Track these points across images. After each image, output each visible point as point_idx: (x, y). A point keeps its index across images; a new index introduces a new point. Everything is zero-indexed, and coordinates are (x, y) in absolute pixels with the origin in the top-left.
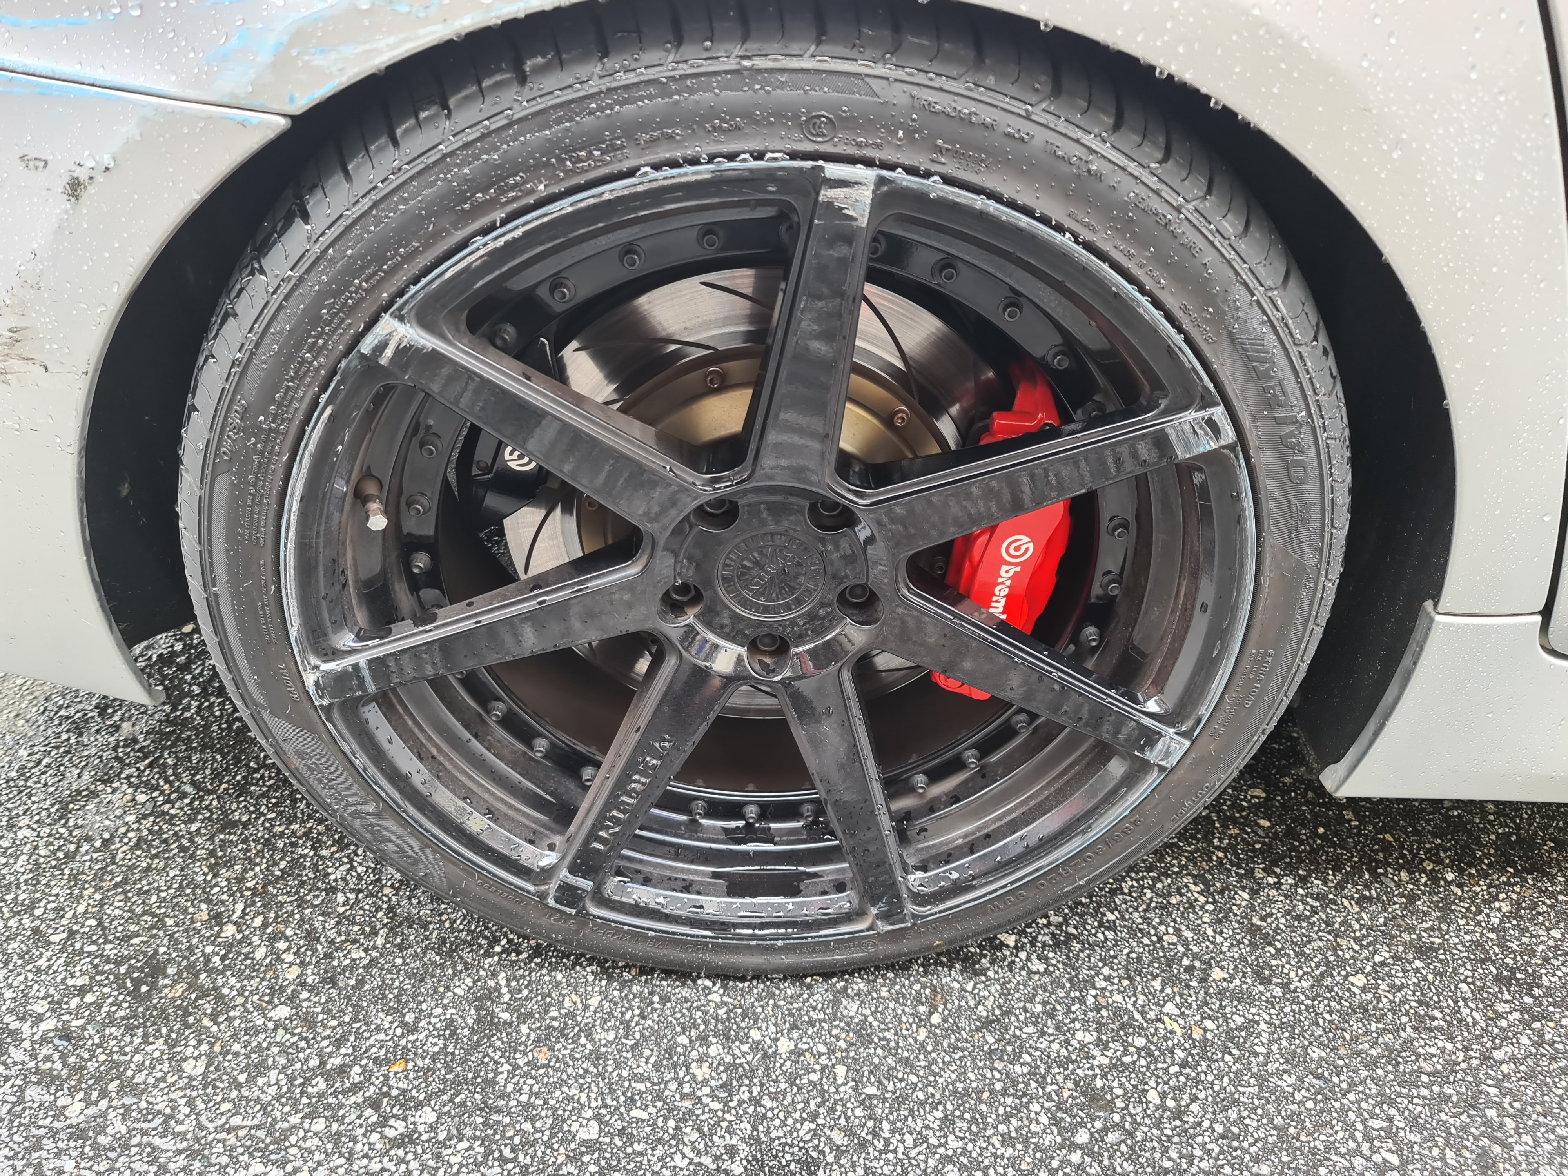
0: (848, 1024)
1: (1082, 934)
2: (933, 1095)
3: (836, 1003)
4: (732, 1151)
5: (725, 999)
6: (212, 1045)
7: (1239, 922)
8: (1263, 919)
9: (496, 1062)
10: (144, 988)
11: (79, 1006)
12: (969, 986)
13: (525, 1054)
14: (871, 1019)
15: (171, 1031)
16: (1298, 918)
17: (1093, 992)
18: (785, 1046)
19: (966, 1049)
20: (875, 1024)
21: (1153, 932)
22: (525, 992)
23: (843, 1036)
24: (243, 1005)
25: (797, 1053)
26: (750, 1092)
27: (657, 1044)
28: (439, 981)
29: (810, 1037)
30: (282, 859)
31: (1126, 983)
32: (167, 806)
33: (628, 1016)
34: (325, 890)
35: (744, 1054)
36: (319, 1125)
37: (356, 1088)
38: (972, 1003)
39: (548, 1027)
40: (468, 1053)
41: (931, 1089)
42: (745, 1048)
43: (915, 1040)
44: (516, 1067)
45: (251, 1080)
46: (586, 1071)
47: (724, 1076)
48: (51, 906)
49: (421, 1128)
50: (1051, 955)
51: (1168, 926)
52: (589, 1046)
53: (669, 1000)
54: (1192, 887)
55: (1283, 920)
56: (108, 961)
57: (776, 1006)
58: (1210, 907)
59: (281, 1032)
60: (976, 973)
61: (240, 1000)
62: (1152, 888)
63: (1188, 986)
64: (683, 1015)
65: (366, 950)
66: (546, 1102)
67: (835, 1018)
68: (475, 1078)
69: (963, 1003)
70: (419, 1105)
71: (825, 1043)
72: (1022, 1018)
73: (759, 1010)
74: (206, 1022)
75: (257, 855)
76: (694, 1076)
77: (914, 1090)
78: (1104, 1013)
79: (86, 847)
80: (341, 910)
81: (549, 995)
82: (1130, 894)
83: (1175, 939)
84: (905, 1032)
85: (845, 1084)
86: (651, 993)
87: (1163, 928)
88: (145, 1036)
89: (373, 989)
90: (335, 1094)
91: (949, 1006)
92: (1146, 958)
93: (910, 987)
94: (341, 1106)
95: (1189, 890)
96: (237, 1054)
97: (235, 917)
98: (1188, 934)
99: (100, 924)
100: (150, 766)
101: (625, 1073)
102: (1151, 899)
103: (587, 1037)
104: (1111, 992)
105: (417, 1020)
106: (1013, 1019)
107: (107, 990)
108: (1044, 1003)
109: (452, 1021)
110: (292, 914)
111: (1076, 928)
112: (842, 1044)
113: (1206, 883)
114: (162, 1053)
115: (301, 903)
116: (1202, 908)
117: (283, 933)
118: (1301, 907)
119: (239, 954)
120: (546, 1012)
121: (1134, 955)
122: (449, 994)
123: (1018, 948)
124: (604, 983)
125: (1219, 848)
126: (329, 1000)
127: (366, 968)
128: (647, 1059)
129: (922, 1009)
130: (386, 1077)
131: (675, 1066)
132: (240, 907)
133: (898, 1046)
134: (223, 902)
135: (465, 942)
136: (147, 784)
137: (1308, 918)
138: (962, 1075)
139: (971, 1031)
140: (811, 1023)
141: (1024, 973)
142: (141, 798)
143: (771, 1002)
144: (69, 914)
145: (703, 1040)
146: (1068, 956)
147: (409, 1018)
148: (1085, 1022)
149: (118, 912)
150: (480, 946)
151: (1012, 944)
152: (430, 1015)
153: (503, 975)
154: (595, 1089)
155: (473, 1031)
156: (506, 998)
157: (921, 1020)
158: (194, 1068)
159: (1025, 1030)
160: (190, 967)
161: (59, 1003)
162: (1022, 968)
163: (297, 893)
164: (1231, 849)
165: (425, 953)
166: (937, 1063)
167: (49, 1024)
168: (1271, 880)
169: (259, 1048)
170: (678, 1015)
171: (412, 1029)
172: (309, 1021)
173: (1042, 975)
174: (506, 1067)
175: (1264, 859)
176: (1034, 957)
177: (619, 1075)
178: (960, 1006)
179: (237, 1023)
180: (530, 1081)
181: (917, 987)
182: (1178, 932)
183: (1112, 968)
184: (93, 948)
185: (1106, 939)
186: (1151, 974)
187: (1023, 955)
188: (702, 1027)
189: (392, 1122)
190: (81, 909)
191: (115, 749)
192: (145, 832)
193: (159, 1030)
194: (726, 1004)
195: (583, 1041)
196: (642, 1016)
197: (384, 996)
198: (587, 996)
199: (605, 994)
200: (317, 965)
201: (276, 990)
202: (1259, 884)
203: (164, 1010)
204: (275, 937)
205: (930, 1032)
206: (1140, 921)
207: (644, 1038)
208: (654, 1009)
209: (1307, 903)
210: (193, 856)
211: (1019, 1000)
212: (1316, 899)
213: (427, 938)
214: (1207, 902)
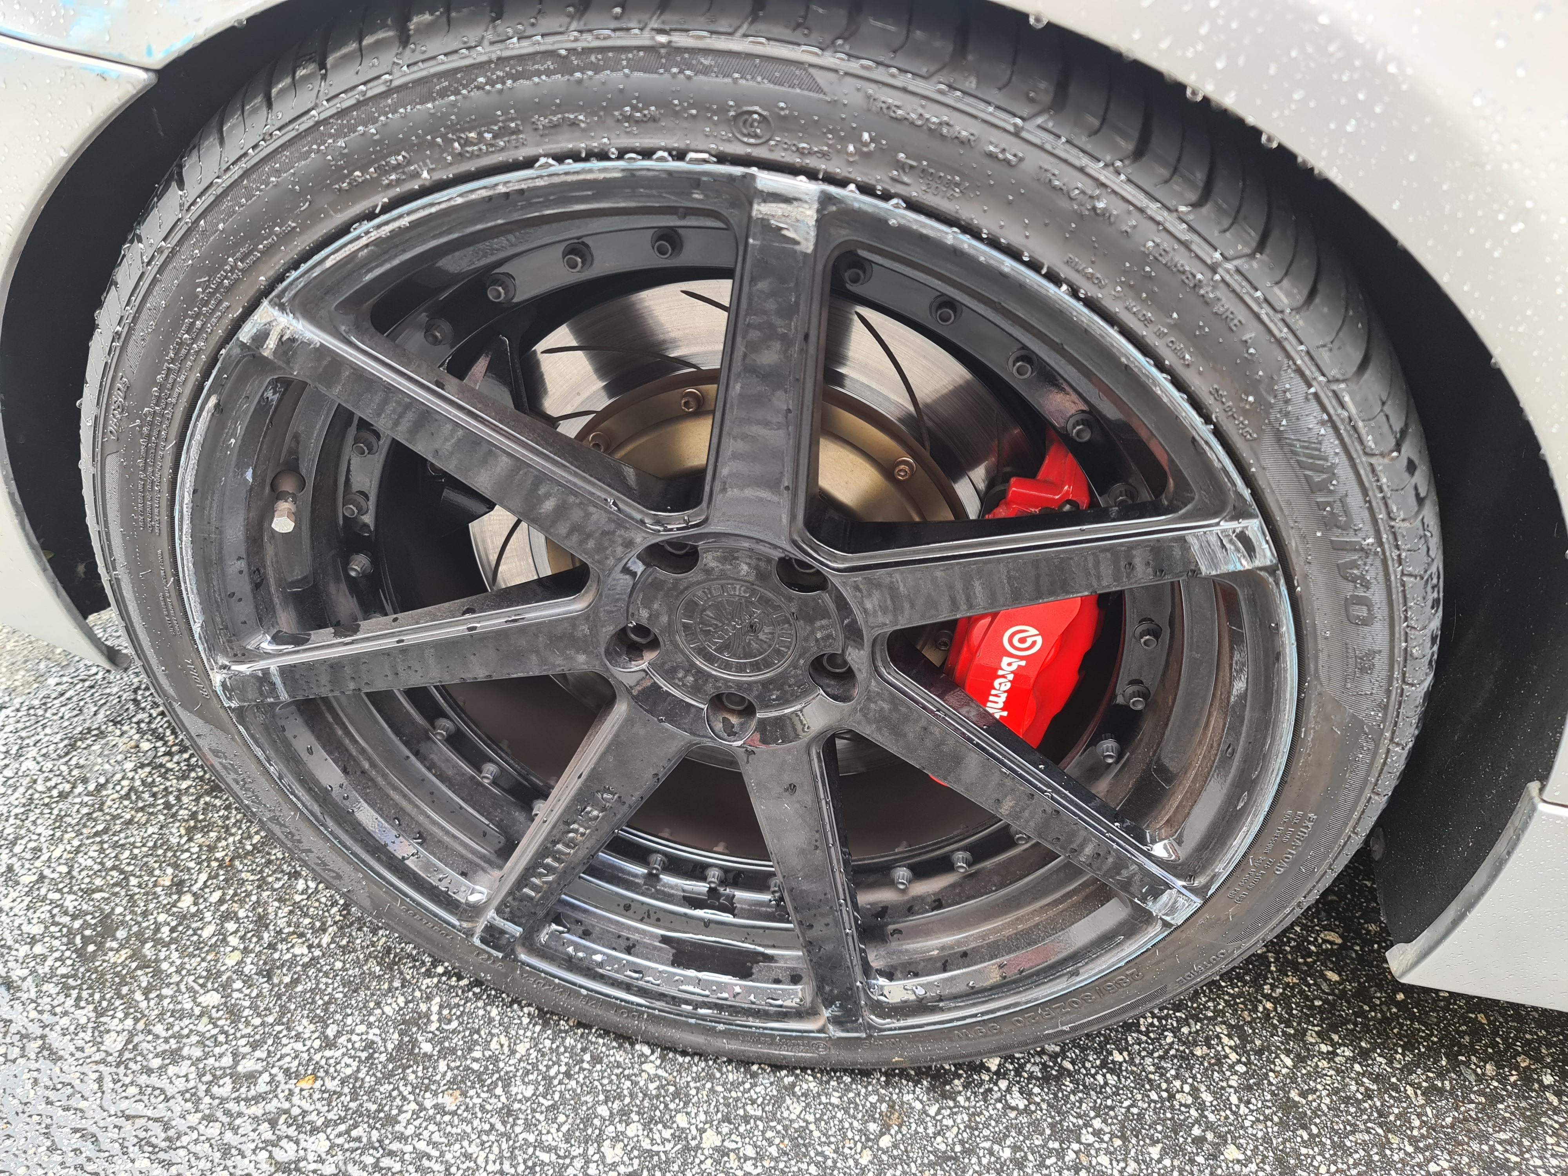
0: (786, 1128)
1: (1078, 1072)
3: (778, 1101)
5: (661, 1072)
6: (137, 1021)
7: (1273, 1094)
8: (1303, 1094)
9: (404, 1098)
10: (91, 948)
11: (26, 955)
12: (932, 1111)
13: (435, 1094)
14: (812, 1127)
15: (103, 998)
16: (1347, 1100)
17: (1075, 1146)
18: (711, 1139)
20: (816, 1134)
21: (1164, 1085)
22: (454, 1024)
23: (777, 1141)
24: (178, 984)
25: (722, 1152)
27: (575, 1109)
28: (373, 995)
29: (741, 1135)
30: (257, 833)
31: (1118, 1142)
32: (167, 758)
33: (552, 1072)
34: (289, 874)
35: (664, 1141)
36: (213, 1130)
37: (259, 1098)
38: (931, 1131)
39: (467, 1068)
40: (378, 1082)
42: (667, 1134)
43: (857, 1163)
44: (422, 1108)
45: (163, 1068)
46: (493, 1127)
47: (636, 1162)
48: (31, 845)
49: (311, 1157)
50: (1036, 1090)
51: (1184, 1082)
52: (503, 1099)
53: (601, 1062)
54: (1225, 1040)
55: (1327, 1101)
56: (66, 913)
57: (712, 1090)
58: (1241, 1068)
60: (944, 1096)
61: (176, 978)
62: (1175, 1031)
63: (1192, 1161)
64: (611, 1082)
65: (310, 947)
66: (442, 1154)
67: (774, 1118)
68: (379, 1111)
69: (921, 1129)
70: (314, 1130)
71: (755, 1146)
72: (985, 1161)
73: (693, 1092)
74: (138, 996)
75: (234, 824)
76: (603, 1157)
79: (80, 789)
80: (298, 898)
81: (478, 1032)
82: (1147, 1034)
83: (1190, 1100)
84: (847, 1151)
86: (584, 1050)
87: (1177, 1084)
88: (79, 998)
89: (305, 992)
90: (237, 1100)
91: (904, 1130)
92: (1149, 1116)
93: (866, 1097)
95: (1220, 1042)
96: (156, 1037)
97: (195, 888)
98: (1207, 1097)
99: (70, 872)
101: (532, 1138)
102: (1171, 1045)
103: (504, 1087)
104: (1098, 1150)
105: (339, 1034)
106: (974, 1160)
107: (56, 943)
108: (1015, 1148)
109: (373, 1042)
110: (249, 895)
111: (1073, 1063)
112: (773, 1150)
113: (1243, 1037)
114: (89, 1020)
115: (262, 884)
116: (1231, 1067)
117: (236, 913)
118: (1354, 1088)
119: (188, 927)
120: (470, 1050)
121: (1135, 1110)
122: (378, 1012)
123: (1000, 1074)
124: (538, 1028)
125: (1268, 997)
126: (260, 994)
127: (305, 966)
128: (560, 1126)
129: (873, 1127)
130: (291, 1093)
131: (587, 1140)
132: (203, 877)
133: (835, 1165)
134: (189, 869)
135: (409, 956)
136: (154, 731)
137: (1359, 1102)
139: (922, 1164)
140: (746, 1119)
141: (999, 1106)
142: (145, 746)
143: (709, 1085)
144: (45, 857)
145: (625, 1114)
146: (1056, 1095)
147: (331, 1031)
149: (90, 862)
150: (423, 963)
151: (994, 1068)
152: (352, 1032)
153: (437, 1000)
154: (496, 1150)
155: (390, 1059)
156: (433, 1027)
157: (868, 1140)
158: (113, 1043)
160: (139, 935)
162: (999, 1101)
163: (261, 872)
164: (1284, 1001)
165: (366, 961)
168: (1324, 1048)
169: (178, 1036)
170: (605, 1081)
171: (330, 1044)
172: (234, 1014)
173: (1020, 1113)
174: (413, 1106)
175: (1322, 1020)
176: (1015, 1089)
177: (525, 1139)
178: (917, 1132)
179: (166, 1002)
180: (432, 1127)
181: (873, 1099)
182: (1195, 1092)
183: (1105, 1121)
184: (57, 896)
185: (1106, 1084)
186: (1151, 1138)
187: (1003, 1084)
188: (627, 1100)
189: (284, 1143)
190: (57, 853)
191: (135, 691)
192: (138, 783)
193: (91, 995)
194: (659, 1077)
195: (499, 1091)
196: (568, 1075)
197: (314, 1002)
198: (514, 1041)
199: (535, 1042)
200: (259, 955)
201: (212, 975)
202: (1308, 1050)
203: (103, 974)
204: (227, 917)
205: (875, 1156)
206: (1152, 1069)
207: (563, 1100)
208: (582, 1069)
209: (1363, 1084)
210: (174, 816)
211: (986, 1138)
212: (1375, 1081)
213: (373, 944)
214: (1239, 1062)
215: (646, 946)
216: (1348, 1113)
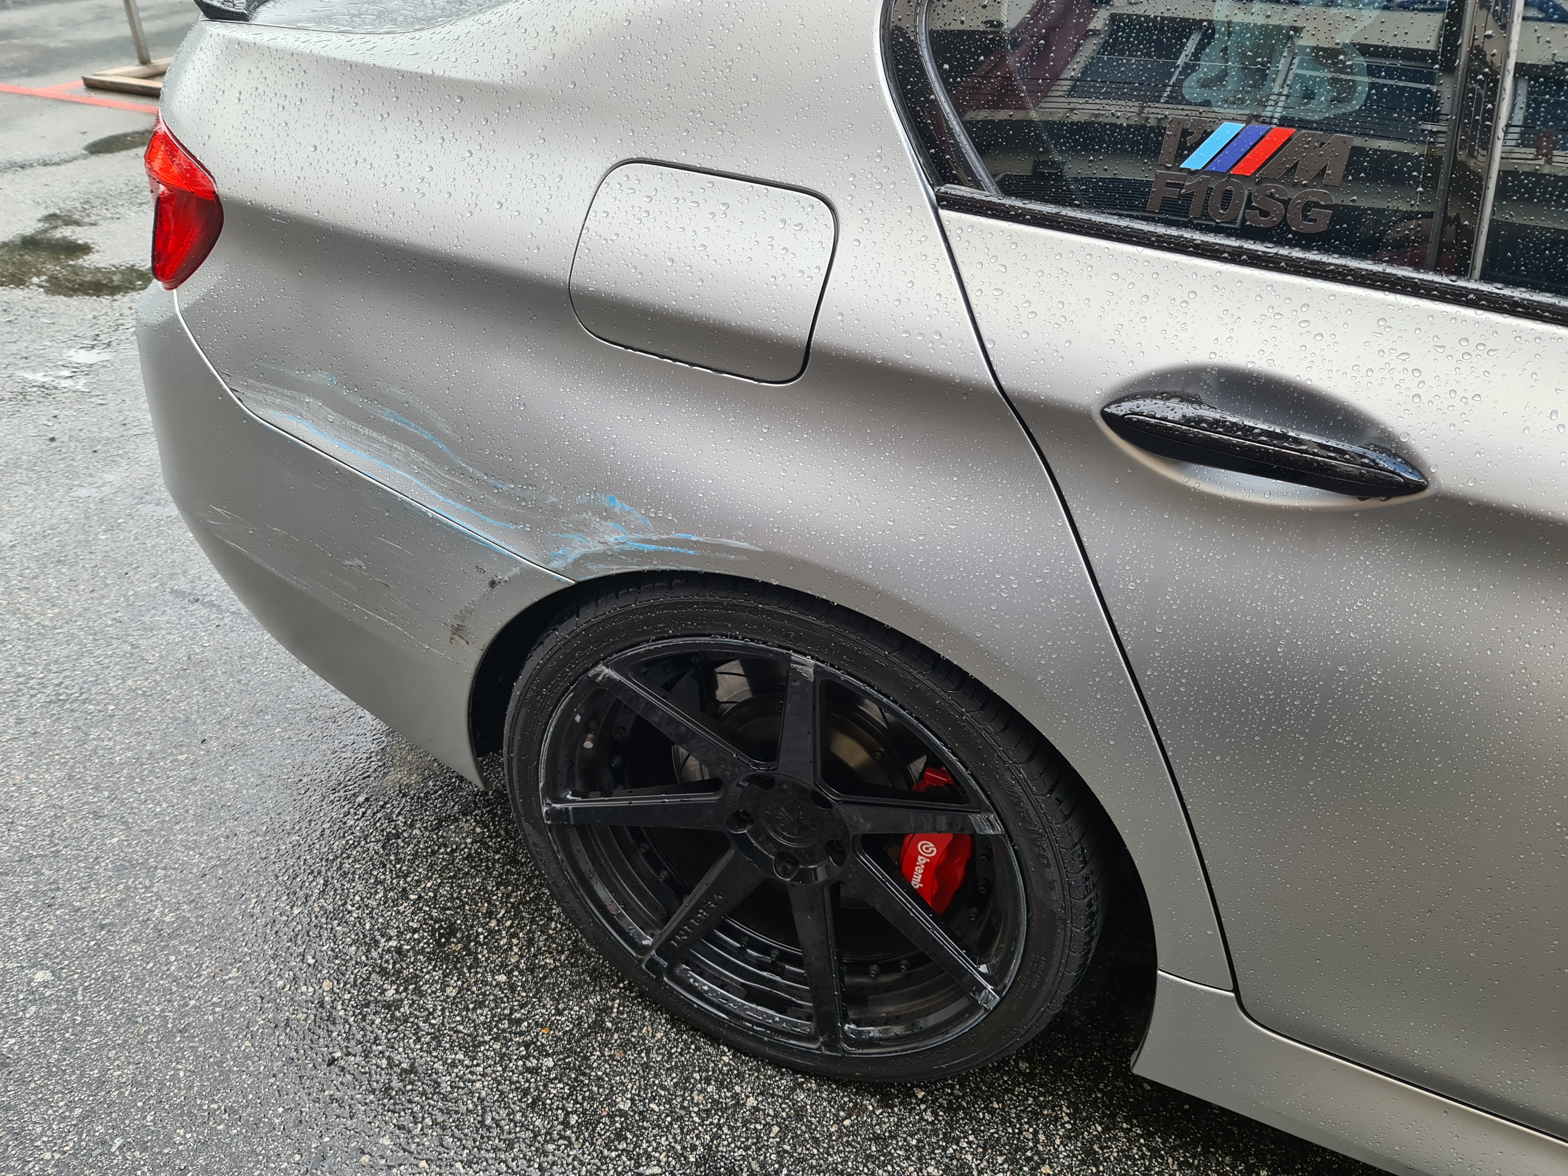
0: (793, 1104)
1: (969, 1108)
2: (821, 1166)
3: (793, 1090)
4: (694, 1148)
5: (731, 1062)
6: (463, 983)
7: (1082, 1143)
8: (1101, 1148)
9: (594, 1048)
10: (443, 940)
11: (410, 938)
12: (878, 1112)
13: (610, 1049)
14: (808, 1107)
15: (447, 968)
16: (1128, 1157)
17: (955, 1147)
18: (751, 1102)
19: (856, 1148)
20: (809, 1111)
21: (1018, 1126)
22: (625, 1016)
23: (787, 1110)
24: (486, 967)
25: (756, 1109)
26: (719, 1120)
27: (682, 1073)
28: (584, 992)
29: (768, 1103)
30: (533, 891)
31: (980, 1150)
32: (489, 839)
33: (673, 1051)
34: (548, 918)
35: (726, 1097)
36: (497, 1046)
37: (521, 1034)
38: (874, 1122)
39: (629, 1040)
40: (582, 1037)
41: (822, 1162)
42: (729, 1094)
43: (828, 1129)
44: (603, 1055)
45: (474, 1009)
46: (637, 1072)
47: (709, 1105)
48: (416, 878)
49: (544, 1068)
50: (941, 1113)
52: (645, 1059)
53: (700, 1051)
54: (1065, 1109)
55: (1116, 1154)
56: (432, 919)
58: (1068, 1126)
59: (498, 989)
60: (888, 1106)
61: (485, 964)
62: (1035, 1098)
63: (1021, 1169)
64: (703, 1062)
65: (554, 960)
66: (610, 1080)
67: (788, 1098)
68: (580, 1052)
69: (869, 1120)
70: (548, 1055)
71: (774, 1110)
72: (900, 1144)
73: (747, 1076)
74: (465, 970)
75: (521, 885)
76: (692, 1099)
77: (812, 1158)
78: (955, 1162)
79: (442, 850)
80: (551, 932)
81: (637, 1022)
82: (1017, 1096)
83: (1031, 1137)
84: (824, 1123)
85: (773, 1138)
86: (692, 1043)
87: (1026, 1126)
88: (435, 966)
89: (550, 983)
90: (510, 1033)
91: (859, 1119)
92: (1004, 1140)
93: (842, 1098)
94: (511, 1040)
95: (1061, 1109)
96: (473, 993)
97: (499, 916)
98: (1042, 1137)
99: (435, 896)
100: (488, 812)
101: (657, 1082)
102: (1030, 1105)
103: (646, 1053)
104: (967, 1152)
105: (564, 1009)
106: (894, 1142)
107: (426, 934)
108: (919, 1141)
109: (582, 1016)
110: (526, 925)
111: (968, 1103)
112: (784, 1114)
113: (1077, 1110)
114: (439, 978)
115: (533, 921)
116: (1063, 1124)
117: (518, 934)
118: (1135, 1151)
119: (493, 938)
120: (632, 1031)
121: (996, 1135)
122: (586, 1001)
123: (922, 1101)
124: (669, 1026)
125: (1101, 1091)
126: (527, 981)
127: (551, 970)
128: (673, 1079)
129: (842, 1113)
130: (538, 1034)
131: (685, 1089)
132: (503, 911)
133: (815, 1129)
134: (496, 905)
135: (606, 975)
136: (484, 822)
137: (1135, 1160)
138: (845, 1161)
139: (865, 1138)
140: (773, 1095)
141: (917, 1117)
142: (478, 830)
143: (756, 1074)
144: (423, 885)
145: (708, 1081)
146: (952, 1118)
147: (561, 1006)
148: (938, 1163)
149: (445, 893)
150: (613, 980)
151: (920, 1097)
152: (572, 1009)
153: (618, 1001)
154: (637, 1084)
155: (589, 1027)
156: (614, 1015)
157: (838, 1119)
158: (451, 992)
159: (898, 1152)
160: (469, 936)
161: (402, 933)
162: (918, 1114)
163: (533, 914)
164: (1110, 1095)
165: (583, 974)
166: (833, 1148)
167: (393, 943)
168: (1125, 1126)
169: (484, 994)
170: (701, 1061)
171: (559, 1013)
172: (513, 988)
173: (928, 1123)
174: (598, 1053)
175: (1130, 1110)
176: (929, 1111)
177: (654, 1082)
178: (866, 1121)
179: (479, 975)
180: (607, 1066)
181: (846, 1099)
182: (1036, 1133)
183: (976, 1138)
184: (427, 909)
185: (984, 1118)
186: (1001, 1152)
187: (923, 1107)
188: (710, 1073)
189: (531, 1058)
190: (429, 885)
191: (475, 796)
192: (473, 852)
193: (442, 965)
194: (730, 1065)
195: (643, 1055)
196: (681, 1054)
197: (554, 990)
198: (656, 1030)
199: (666, 1034)
200: (528, 959)
201: (504, 965)
202: (1115, 1125)
203: (448, 955)
204: (515, 935)
205: (839, 1129)
206: (1014, 1115)
207: (676, 1066)
208: (689, 1052)
209: (1142, 1151)
210: (491, 874)
211: (905, 1132)
212: (1149, 1150)
213: (588, 965)
214: (1069, 1122)
215: (732, 986)
216: (1126, 1164)
